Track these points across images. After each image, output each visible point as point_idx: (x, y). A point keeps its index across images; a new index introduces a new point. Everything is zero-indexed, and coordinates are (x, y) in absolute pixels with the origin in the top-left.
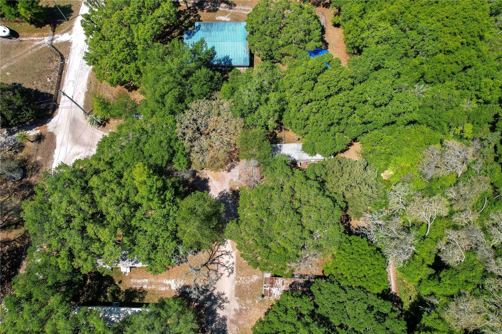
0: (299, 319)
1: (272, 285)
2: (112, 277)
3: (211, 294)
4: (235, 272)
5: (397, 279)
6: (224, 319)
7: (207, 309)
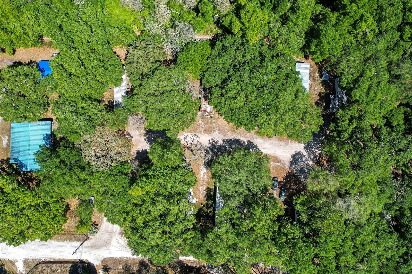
0: (223, 96)
1: (205, 111)
2: (199, 210)
3: (209, 148)
4: (196, 134)
5: (204, 34)
6: (224, 140)
7: (218, 151)
